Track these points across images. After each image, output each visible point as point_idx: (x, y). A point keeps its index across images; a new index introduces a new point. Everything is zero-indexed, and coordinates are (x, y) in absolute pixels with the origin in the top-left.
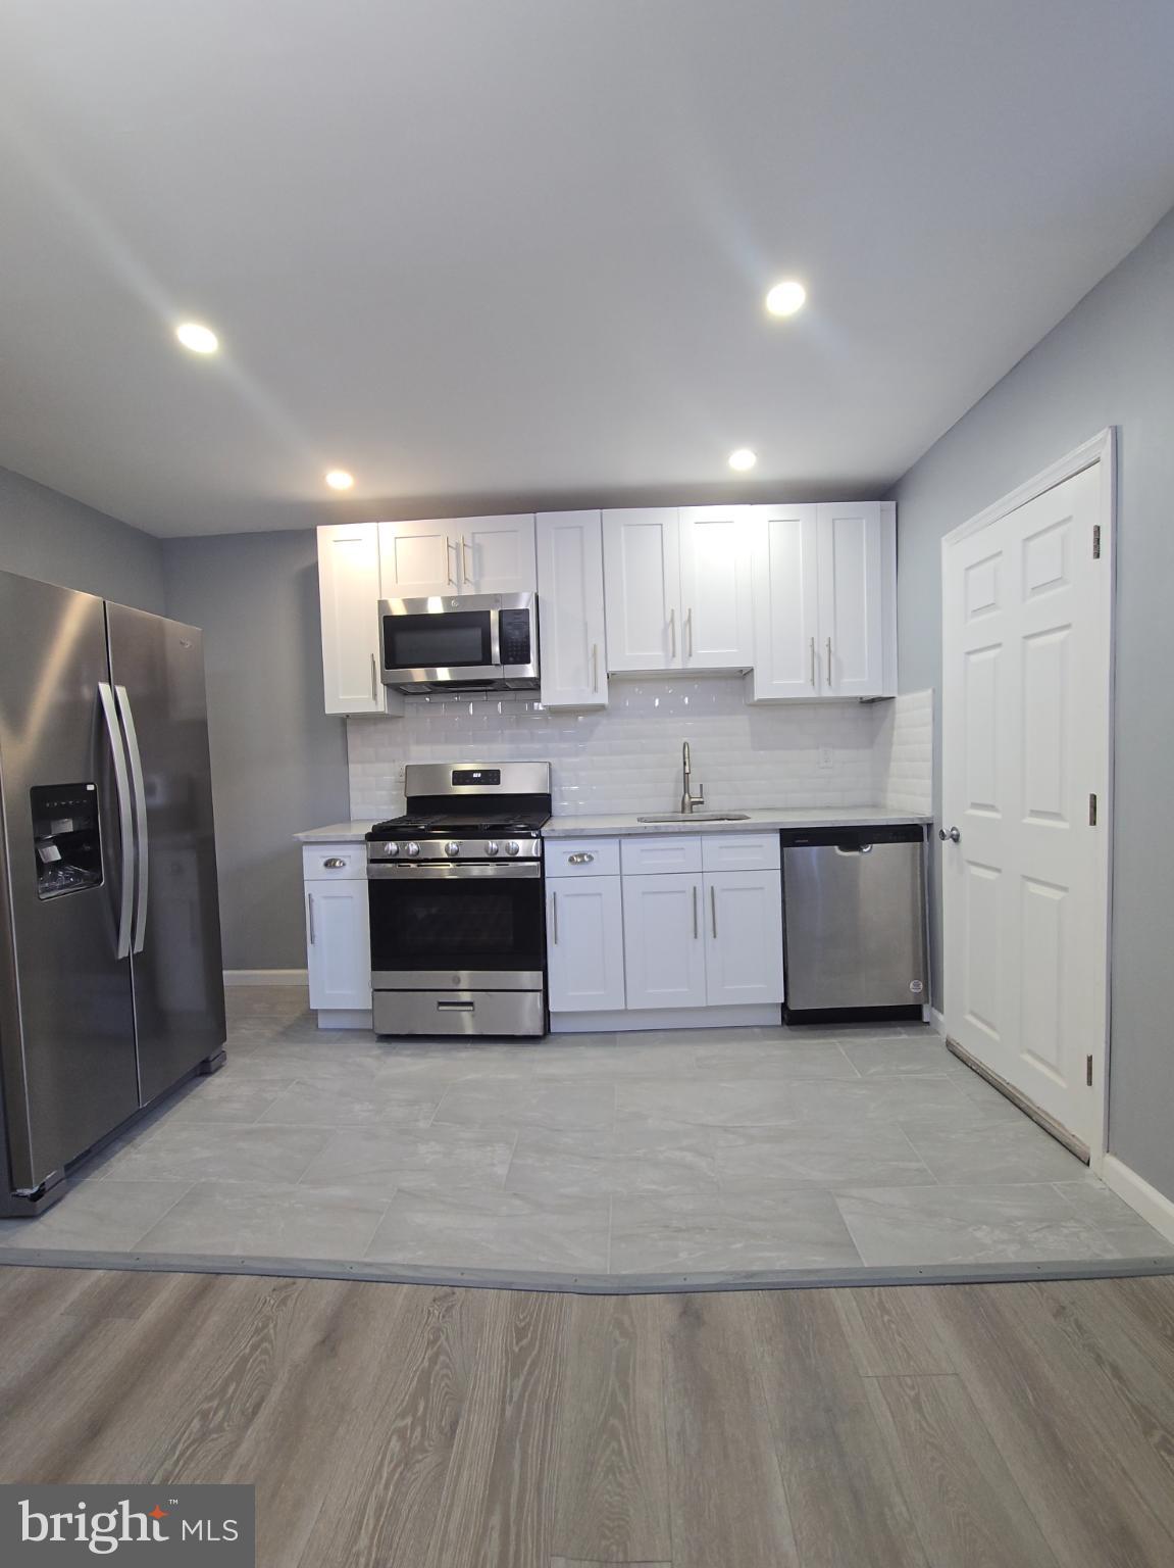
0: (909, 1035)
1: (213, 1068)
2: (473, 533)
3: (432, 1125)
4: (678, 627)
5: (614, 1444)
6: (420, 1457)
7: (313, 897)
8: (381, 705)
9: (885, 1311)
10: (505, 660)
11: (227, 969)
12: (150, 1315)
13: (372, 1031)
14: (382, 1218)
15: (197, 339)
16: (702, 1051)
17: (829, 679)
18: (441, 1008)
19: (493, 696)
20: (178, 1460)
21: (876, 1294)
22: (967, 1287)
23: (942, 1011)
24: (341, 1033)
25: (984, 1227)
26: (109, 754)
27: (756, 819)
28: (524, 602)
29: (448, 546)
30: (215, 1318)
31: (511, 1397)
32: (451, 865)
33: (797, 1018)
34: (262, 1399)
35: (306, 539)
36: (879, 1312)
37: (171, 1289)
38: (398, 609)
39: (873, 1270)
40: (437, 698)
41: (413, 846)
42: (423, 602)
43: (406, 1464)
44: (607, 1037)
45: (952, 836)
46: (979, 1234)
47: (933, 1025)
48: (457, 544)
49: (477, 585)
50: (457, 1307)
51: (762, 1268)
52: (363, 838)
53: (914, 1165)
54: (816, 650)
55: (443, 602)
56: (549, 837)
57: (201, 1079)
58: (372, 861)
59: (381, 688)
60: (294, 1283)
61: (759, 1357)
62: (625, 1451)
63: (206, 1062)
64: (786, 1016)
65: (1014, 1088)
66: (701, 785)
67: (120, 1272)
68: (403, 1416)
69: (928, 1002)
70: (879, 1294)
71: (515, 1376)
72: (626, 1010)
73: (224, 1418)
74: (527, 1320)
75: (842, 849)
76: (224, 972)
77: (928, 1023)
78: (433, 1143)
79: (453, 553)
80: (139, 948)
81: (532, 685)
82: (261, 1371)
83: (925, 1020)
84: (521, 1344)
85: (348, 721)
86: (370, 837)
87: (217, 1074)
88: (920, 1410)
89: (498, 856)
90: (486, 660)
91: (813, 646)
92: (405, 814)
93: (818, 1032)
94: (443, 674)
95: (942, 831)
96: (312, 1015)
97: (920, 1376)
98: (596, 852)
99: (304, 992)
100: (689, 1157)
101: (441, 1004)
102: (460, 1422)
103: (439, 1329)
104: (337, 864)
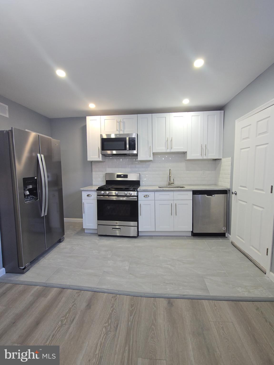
0: (222, 240)
1: (61, 241)
2: (123, 119)
3: (111, 256)
4: (169, 142)
5: (153, 332)
6: (110, 333)
7: (84, 203)
8: (100, 159)
9: (215, 306)
10: (130, 149)
11: (65, 218)
12: (49, 297)
13: (97, 234)
14: (100, 277)
15: (61, 73)
16: (172, 241)
17: (205, 154)
18: (113, 229)
19: (126, 157)
20: (56, 331)
21: (213, 302)
22: (235, 302)
23: (231, 235)
24: (90, 234)
25: (240, 288)
26: (39, 169)
27: (187, 188)
28: (134, 136)
29: (117, 122)
30: (64, 298)
31: (130, 320)
32: (116, 197)
33: (195, 235)
34: (74, 318)
35: (84, 119)
36: (214, 307)
37: (54, 291)
38: (105, 137)
39: (213, 296)
40: (113, 157)
41: (107, 192)
42: (110, 135)
43: (107, 334)
44: (151, 237)
45: (235, 193)
46: (238, 289)
47: (228, 238)
48: (119, 121)
49: (123, 131)
50: (118, 299)
51: (187, 294)
52: (96, 190)
53: (223, 272)
54: (202, 147)
55: (115, 135)
56: (139, 191)
57: (59, 243)
58: (98, 195)
59: (100, 155)
60: (81, 292)
61: (186, 314)
62: (155, 334)
63: (60, 239)
64: (192, 234)
65: (248, 254)
66: (173, 179)
67: (43, 287)
68: (106, 323)
69: (227, 232)
70: (214, 303)
71: (131, 316)
72: (155, 231)
73: (66, 322)
74: (134, 303)
75: (207, 196)
76: (64, 219)
77: (227, 237)
78: (111, 261)
79: (118, 123)
80: (46, 214)
81: (136, 155)
82: (74, 311)
83: (226, 236)
84: (132, 308)
85: (93, 162)
86: (98, 190)
87: (62, 242)
88: (223, 330)
89: (127, 195)
90: (125, 149)
91: (202, 146)
92: (105, 184)
93: (200, 238)
94: (114, 152)
95: (232, 192)
96: (83, 230)
97: (223, 322)
98: (150, 195)
99: (82, 224)
100: (169, 266)
101: (113, 228)
102: (119, 325)
103: (113, 304)
104: (90, 196)
